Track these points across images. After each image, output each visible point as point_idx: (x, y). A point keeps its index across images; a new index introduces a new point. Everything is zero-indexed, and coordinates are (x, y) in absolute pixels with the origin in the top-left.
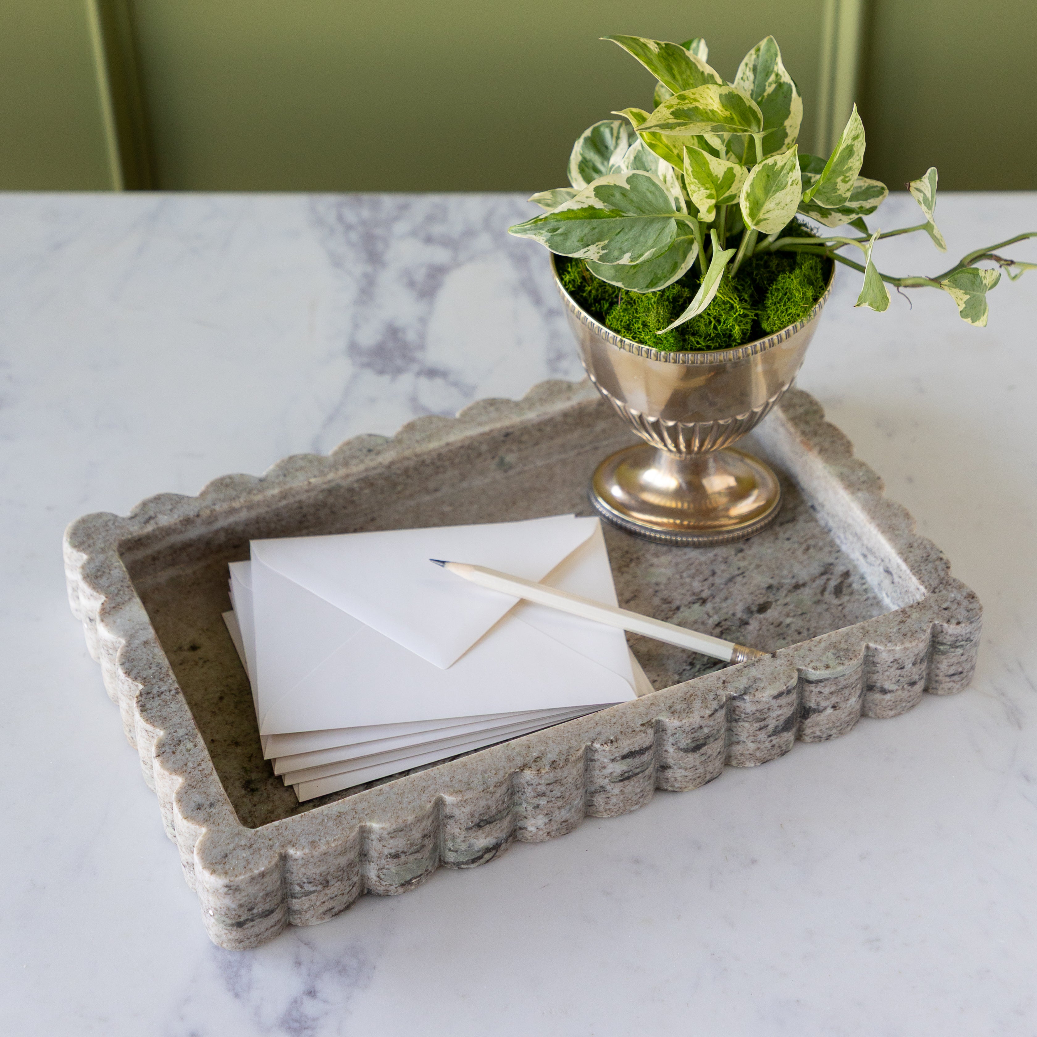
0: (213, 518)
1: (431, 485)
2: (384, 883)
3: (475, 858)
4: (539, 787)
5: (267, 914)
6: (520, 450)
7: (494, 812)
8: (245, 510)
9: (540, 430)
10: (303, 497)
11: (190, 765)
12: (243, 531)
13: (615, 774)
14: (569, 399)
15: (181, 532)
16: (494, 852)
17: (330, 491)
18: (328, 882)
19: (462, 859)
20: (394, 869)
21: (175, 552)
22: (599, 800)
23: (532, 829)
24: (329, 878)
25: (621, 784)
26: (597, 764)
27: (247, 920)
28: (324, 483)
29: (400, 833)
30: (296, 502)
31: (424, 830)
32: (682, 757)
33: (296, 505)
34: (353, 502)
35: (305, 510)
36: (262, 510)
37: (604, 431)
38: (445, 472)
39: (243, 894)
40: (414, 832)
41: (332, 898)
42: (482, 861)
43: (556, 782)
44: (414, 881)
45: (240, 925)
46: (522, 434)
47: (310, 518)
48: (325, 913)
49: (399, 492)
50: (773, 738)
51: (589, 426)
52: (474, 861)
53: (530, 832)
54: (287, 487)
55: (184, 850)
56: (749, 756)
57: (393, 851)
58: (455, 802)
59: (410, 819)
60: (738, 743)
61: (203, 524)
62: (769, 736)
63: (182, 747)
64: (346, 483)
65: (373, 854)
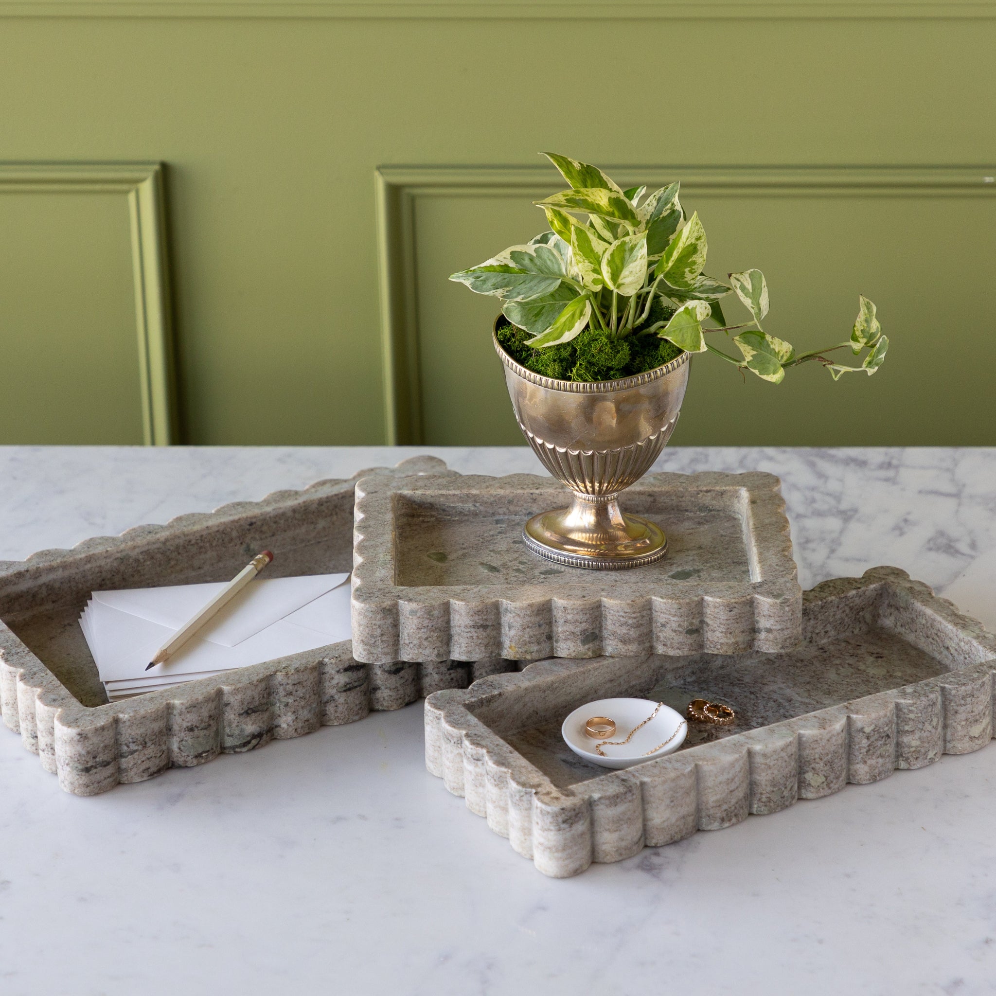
0: (38, 573)
1: (196, 563)
2: (183, 754)
3: (246, 743)
4: (288, 686)
5: (106, 764)
6: (261, 539)
7: (257, 703)
8: (61, 570)
9: (275, 522)
10: (102, 563)
11: (45, 683)
12: (59, 588)
13: (340, 685)
14: (296, 499)
15: (15, 584)
16: (258, 739)
17: (122, 560)
18: (146, 743)
19: (237, 742)
20: (190, 741)
21: (11, 601)
22: (330, 709)
23: (284, 726)
24: (147, 740)
25: (345, 693)
26: (327, 676)
27: (92, 766)
28: (118, 552)
29: (194, 709)
30: (97, 567)
31: (209, 711)
32: (387, 678)
33: (97, 569)
34: (139, 571)
35: (104, 574)
36: (73, 571)
37: (324, 528)
38: (206, 553)
39: (91, 742)
40: (203, 710)
41: (148, 759)
42: (250, 746)
43: (299, 683)
44: (204, 755)
45: (87, 770)
46: (263, 525)
47: (108, 582)
48: (144, 771)
49: (172, 567)
50: (451, 671)
51: (312, 523)
52: (245, 744)
53: (283, 729)
54: (91, 553)
55: (44, 734)
56: (436, 687)
57: (189, 724)
58: (230, 691)
59: (201, 698)
60: (427, 675)
61: (30, 578)
62: (449, 669)
63: (37, 675)
64: (134, 554)
65: (176, 727)
